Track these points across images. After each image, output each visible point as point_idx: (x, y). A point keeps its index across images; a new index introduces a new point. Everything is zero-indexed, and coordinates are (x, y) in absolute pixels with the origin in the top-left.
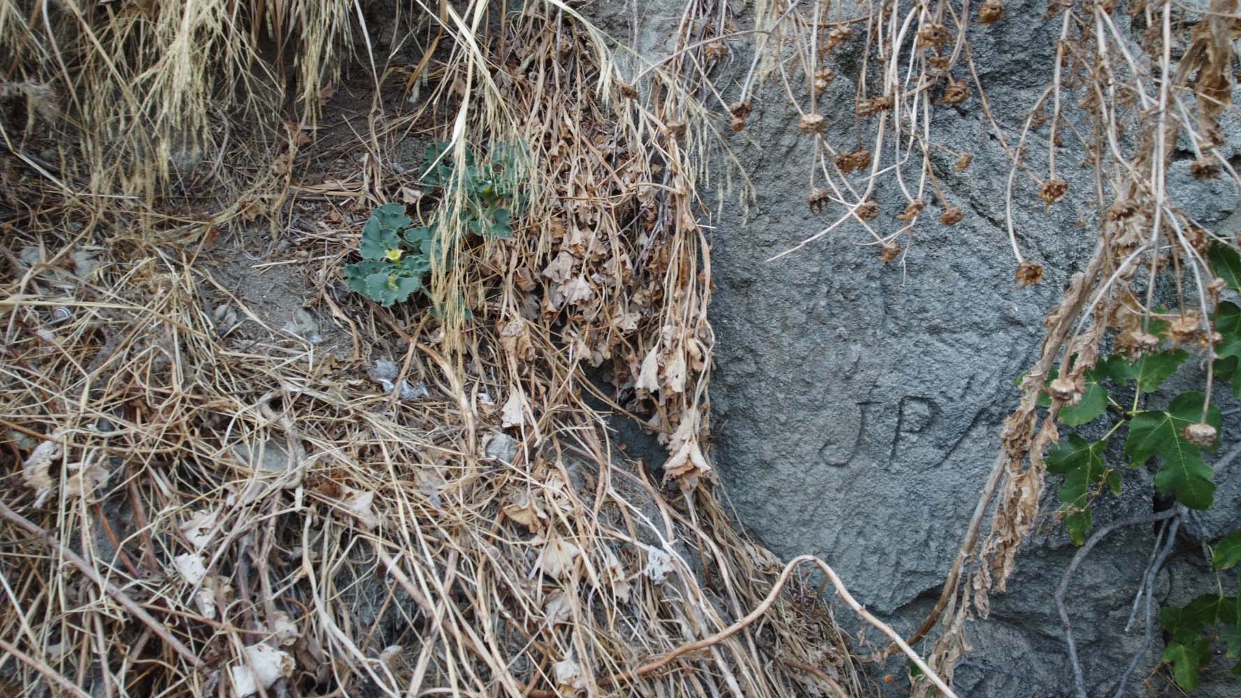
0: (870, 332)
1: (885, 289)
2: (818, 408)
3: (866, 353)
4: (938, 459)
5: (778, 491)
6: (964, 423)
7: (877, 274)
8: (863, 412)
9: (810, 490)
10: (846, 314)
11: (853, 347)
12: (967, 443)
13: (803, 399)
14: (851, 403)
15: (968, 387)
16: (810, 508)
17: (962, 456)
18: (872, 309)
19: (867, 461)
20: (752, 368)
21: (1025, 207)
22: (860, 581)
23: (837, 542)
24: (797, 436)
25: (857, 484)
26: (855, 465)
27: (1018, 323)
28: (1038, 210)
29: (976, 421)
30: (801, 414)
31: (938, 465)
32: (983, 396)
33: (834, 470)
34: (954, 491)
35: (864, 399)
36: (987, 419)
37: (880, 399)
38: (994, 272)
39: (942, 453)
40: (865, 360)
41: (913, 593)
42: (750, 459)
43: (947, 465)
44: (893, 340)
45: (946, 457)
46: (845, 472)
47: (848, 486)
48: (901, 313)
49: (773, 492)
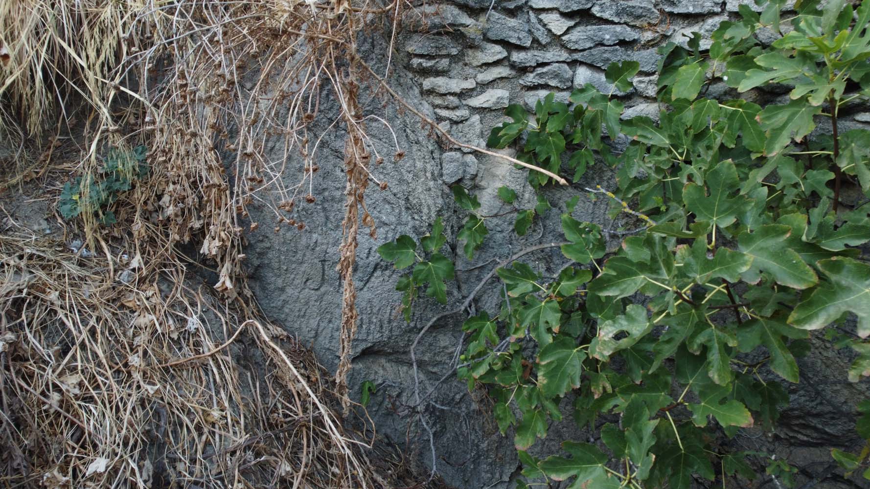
0: (320, 228)
1: (324, 209)
2: (301, 263)
3: (320, 238)
4: (361, 287)
5: (288, 301)
6: (370, 269)
7: (319, 203)
8: (323, 265)
9: (302, 301)
10: (308, 220)
11: (314, 235)
12: (373, 279)
13: (294, 259)
14: (316, 261)
15: (369, 253)
16: (304, 310)
17: (372, 285)
18: (320, 218)
19: (329, 287)
20: (268, 245)
21: (382, 173)
22: (332, 344)
23: (318, 325)
24: (293, 276)
25: (325, 298)
26: (323, 289)
27: (386, 224)
28: (387, 174)
29: (375, 269)
30: (294, 266)
31: (361, 289)
32: (376, 258)
33: (313, 292)
34: (370, 301)
35: (322, 259)
36: (381, 268)
37: (329, 259)
38: (373, 201)
39: (362, 283)
40: (319, 241)
41: (359, 350)
42: (272, 286)
43: (365, 289)
44: (332, 232)
45: (365, 285)
46: (318, 293)
47: (320, 299)
48: (333, 220)
49: (285, 302)
